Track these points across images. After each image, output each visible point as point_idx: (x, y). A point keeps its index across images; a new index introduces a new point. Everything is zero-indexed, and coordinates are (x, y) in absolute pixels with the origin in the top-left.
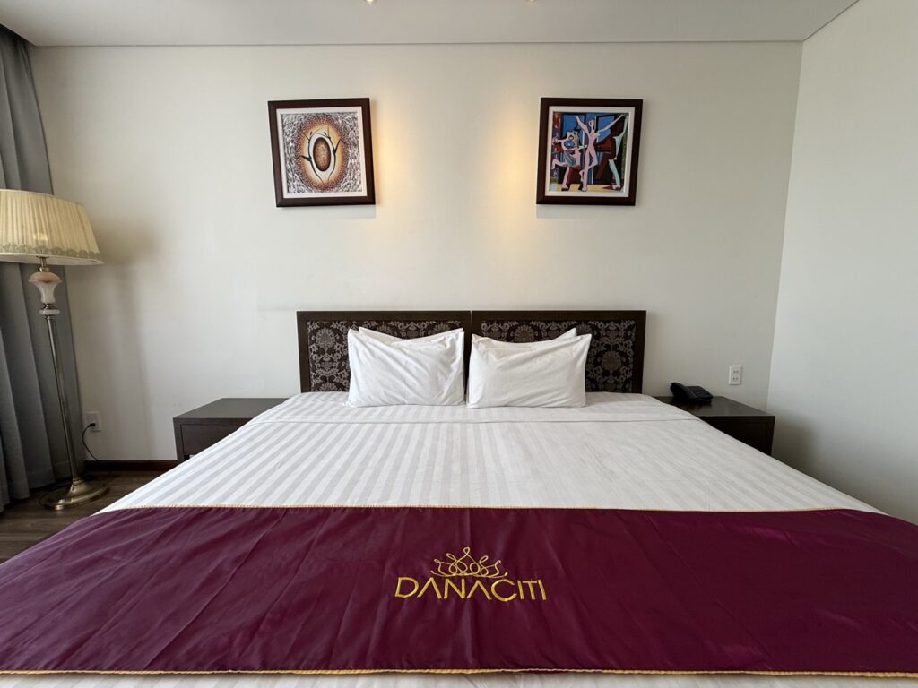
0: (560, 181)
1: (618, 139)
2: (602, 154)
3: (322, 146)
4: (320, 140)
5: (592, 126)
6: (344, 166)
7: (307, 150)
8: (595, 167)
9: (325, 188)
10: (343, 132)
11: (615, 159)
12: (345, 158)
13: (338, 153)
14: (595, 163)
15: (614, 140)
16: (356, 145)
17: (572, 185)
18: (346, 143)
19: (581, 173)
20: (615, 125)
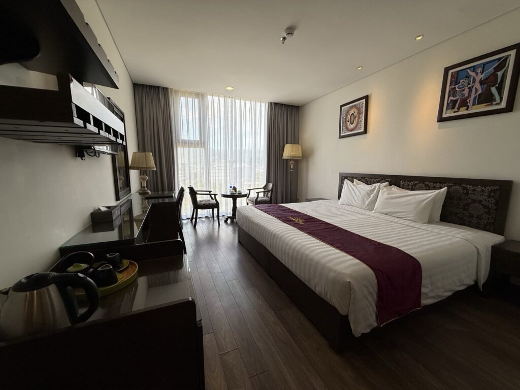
0: (453, 108)
1: (500, 74)
2: (485, 86)
3: (353, 116)
4: (353, 114)
5: (479, 72)
6: (358, 121)
7: (348, 119)
8: (479, 95)
9: (352, 130)
10: (359, 110)
11: (497, 85)
12: (359, 119)
13: (357, 118)
14: (480, 92)
15: (497, 74)
16: (362, 113)
17: (461, 109)
18: (359, 113)
19: (468, 100)
20: (498, 65)
